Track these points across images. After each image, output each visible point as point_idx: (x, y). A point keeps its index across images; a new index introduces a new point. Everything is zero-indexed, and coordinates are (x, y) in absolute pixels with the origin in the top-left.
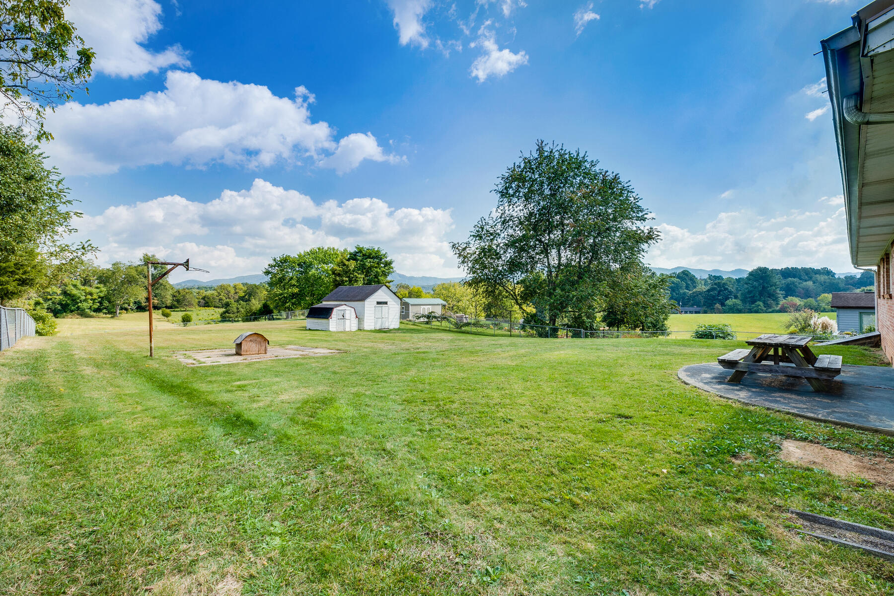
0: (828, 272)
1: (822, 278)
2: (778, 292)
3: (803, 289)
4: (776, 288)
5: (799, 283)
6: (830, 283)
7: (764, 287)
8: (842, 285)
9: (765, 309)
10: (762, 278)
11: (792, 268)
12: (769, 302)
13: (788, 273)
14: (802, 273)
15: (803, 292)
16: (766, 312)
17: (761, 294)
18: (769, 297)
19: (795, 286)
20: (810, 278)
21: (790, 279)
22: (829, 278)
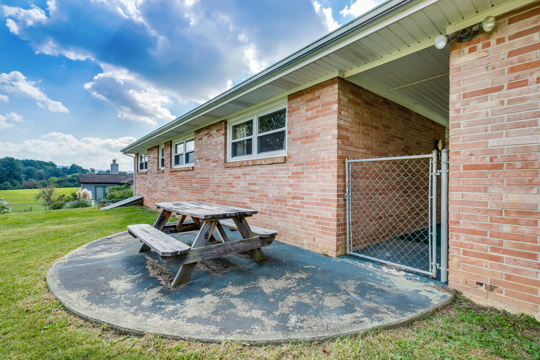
0: (52, 165)
1: (50, 168)
2: (22, 175)
3: (38, 174)
4: (20, 173)
5: (35, 170)
6: (54, 171)
7: (10, 171)
8: (61, 172)
9: (11, 187)
10: (9, 165)
11: (31, 160)
12: (15, 182)
13: (27, 163)
14: (37, 164)
15: (38, 176)
16: (12, 189)
17: (8, 176)
18: (15, 179)
19: (33, 172)
20: (42, 168)
21: (29, 167)
22: (54, 168)
